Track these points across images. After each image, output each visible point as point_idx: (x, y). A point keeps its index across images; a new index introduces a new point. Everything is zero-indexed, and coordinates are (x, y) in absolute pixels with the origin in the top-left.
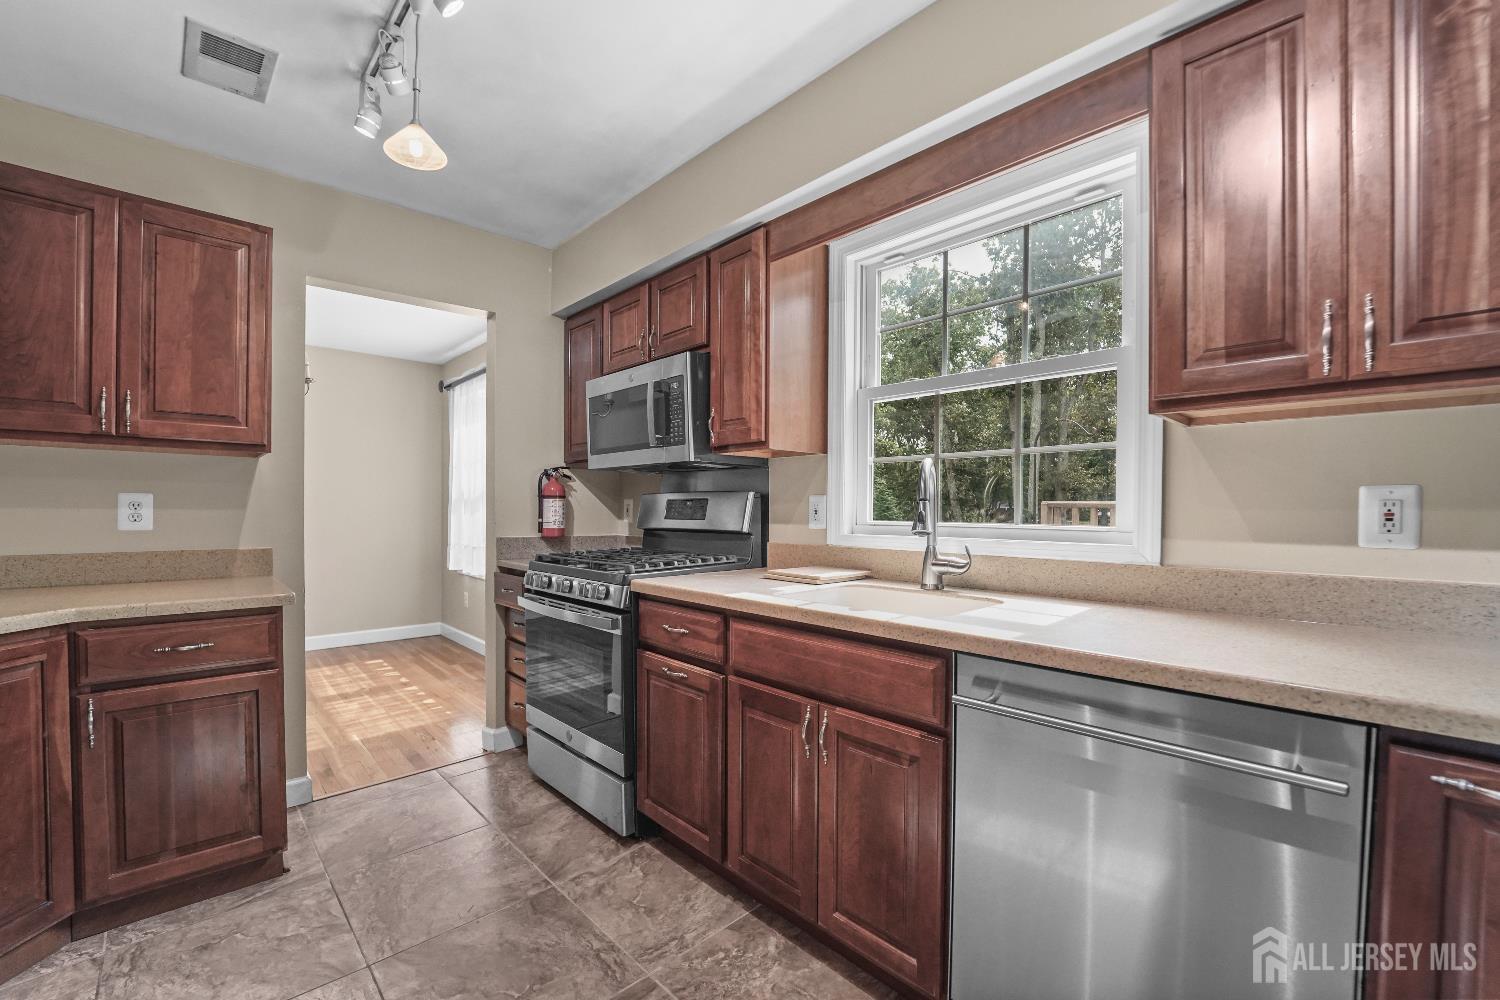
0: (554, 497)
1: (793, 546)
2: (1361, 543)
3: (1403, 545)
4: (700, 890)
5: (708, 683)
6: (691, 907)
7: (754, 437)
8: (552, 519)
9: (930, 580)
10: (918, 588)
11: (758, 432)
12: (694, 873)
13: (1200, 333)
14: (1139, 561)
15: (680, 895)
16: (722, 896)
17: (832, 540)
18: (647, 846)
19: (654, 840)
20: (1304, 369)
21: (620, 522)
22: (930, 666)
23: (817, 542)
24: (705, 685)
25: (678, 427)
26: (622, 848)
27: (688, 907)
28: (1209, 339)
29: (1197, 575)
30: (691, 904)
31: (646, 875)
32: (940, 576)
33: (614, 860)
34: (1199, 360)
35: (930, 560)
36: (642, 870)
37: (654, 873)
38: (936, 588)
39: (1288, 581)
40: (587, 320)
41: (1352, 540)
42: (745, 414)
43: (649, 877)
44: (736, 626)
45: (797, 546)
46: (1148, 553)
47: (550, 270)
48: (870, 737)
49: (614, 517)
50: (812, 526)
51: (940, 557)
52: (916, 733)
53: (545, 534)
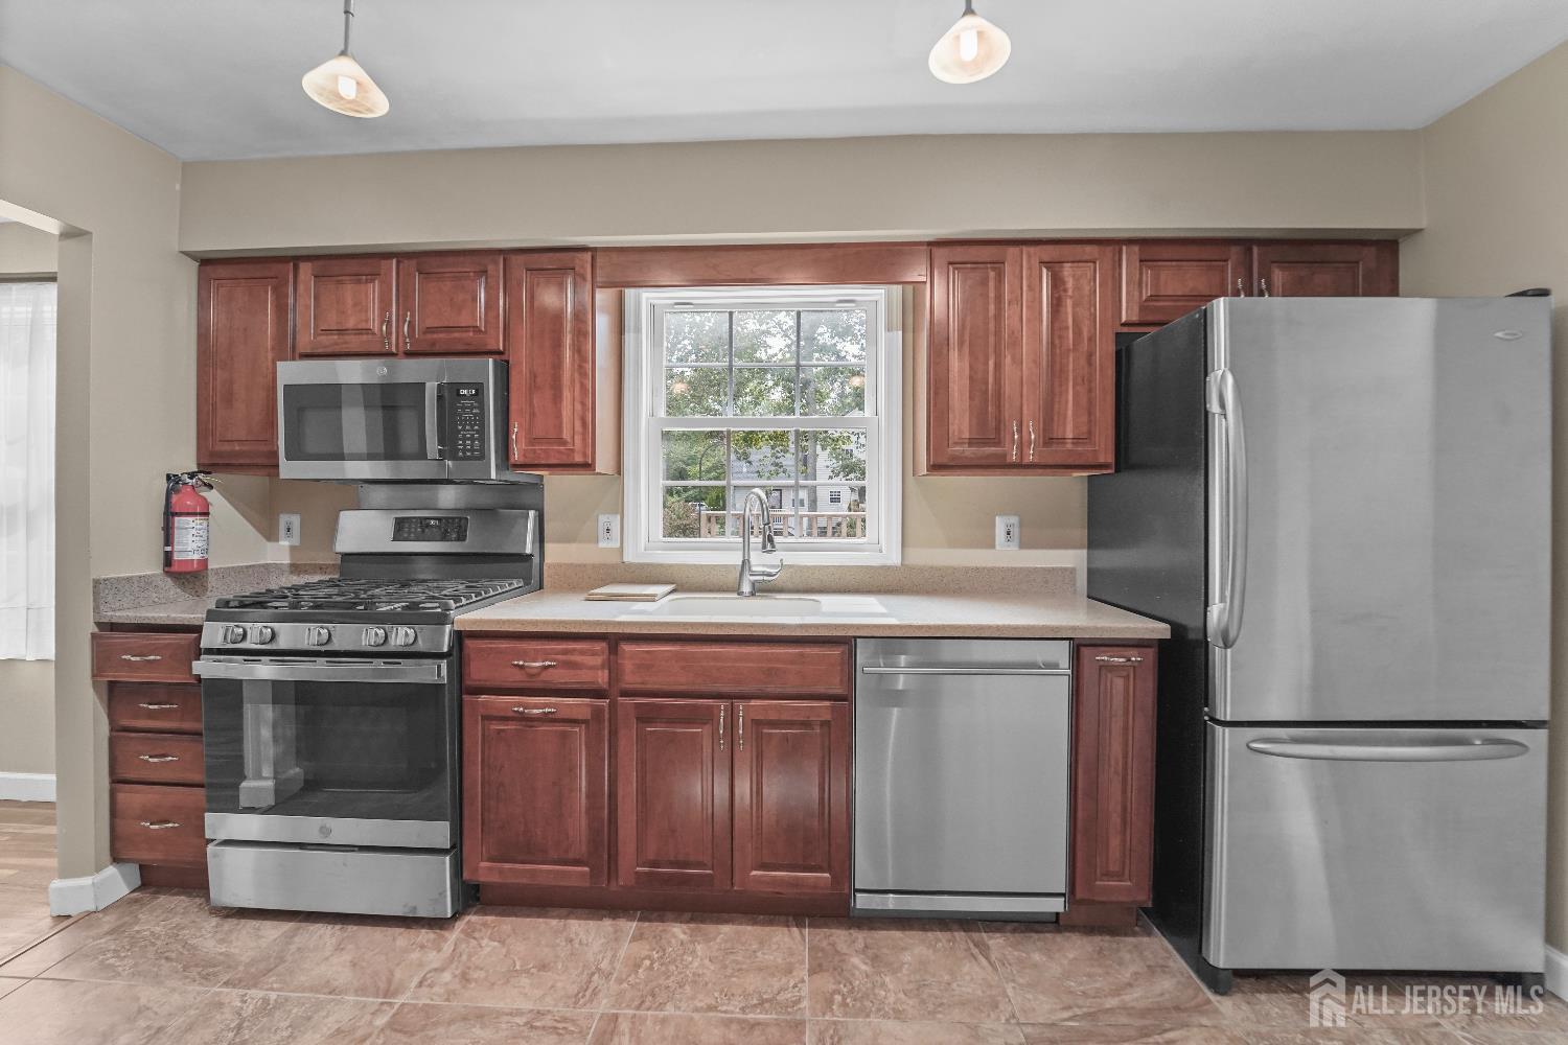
0: (194, 514)
1: (580, 565)
2: (998, 547)
3: (1013, 548)
4: (573, 929)
5: (589, 710)
6: (581, 943)
7: (578, 459)
8: (191, 546)
9: (746, 588)
10: (736, 596)
11: (585, 455)
12: (553, 917)
13: (956, 427)
14: (889, 563)
15: (558, 941)
16: (599, 922)
17: (630, 557)
18: (473, 918)
19: (475, 909)
20: (1004, 456)
21: (269, 545)
22: (836, 652)
23: (615, 560)
24: (585, 714)
25: (472, 439)
26: (446, 934)
27: (577, 946)
28: (960, 431)
29: (922, 570)
30: (577, 941)
31: (502, 942)
32: (753, 584)
33: (448, 948)
34: (956, 443)
35: (747, 573)
36: (491, 939)
37: (509, 936)
38: (753, 594)
39: (967, 570)
40: (258, 275)
41: (992, 546)
42: (566, 435)
43: (507, 942)
44: (627, 648)
45: (585, 566)
46: (893, 558)
47: (178, 187)
48: (785, 717)
49: (264, 540)
50: (602, 545)
51: (754, 569)
52: (827, 703)
53: (175, 568)
